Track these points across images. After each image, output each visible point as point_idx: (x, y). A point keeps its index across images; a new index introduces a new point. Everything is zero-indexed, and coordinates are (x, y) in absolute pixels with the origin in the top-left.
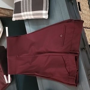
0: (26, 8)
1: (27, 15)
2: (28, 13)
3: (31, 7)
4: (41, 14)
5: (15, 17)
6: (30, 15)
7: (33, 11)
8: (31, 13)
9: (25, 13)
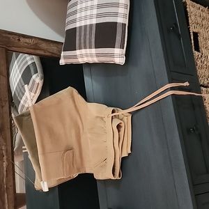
0: (85, 42)
1: (87, 55)
2: (88, 51)
3: (93, 40)
4: (112, 55)
5: (65, 57)
6: (91, 55)
7: (96, 47)
8: (94, 51)
9: (83, 51)
